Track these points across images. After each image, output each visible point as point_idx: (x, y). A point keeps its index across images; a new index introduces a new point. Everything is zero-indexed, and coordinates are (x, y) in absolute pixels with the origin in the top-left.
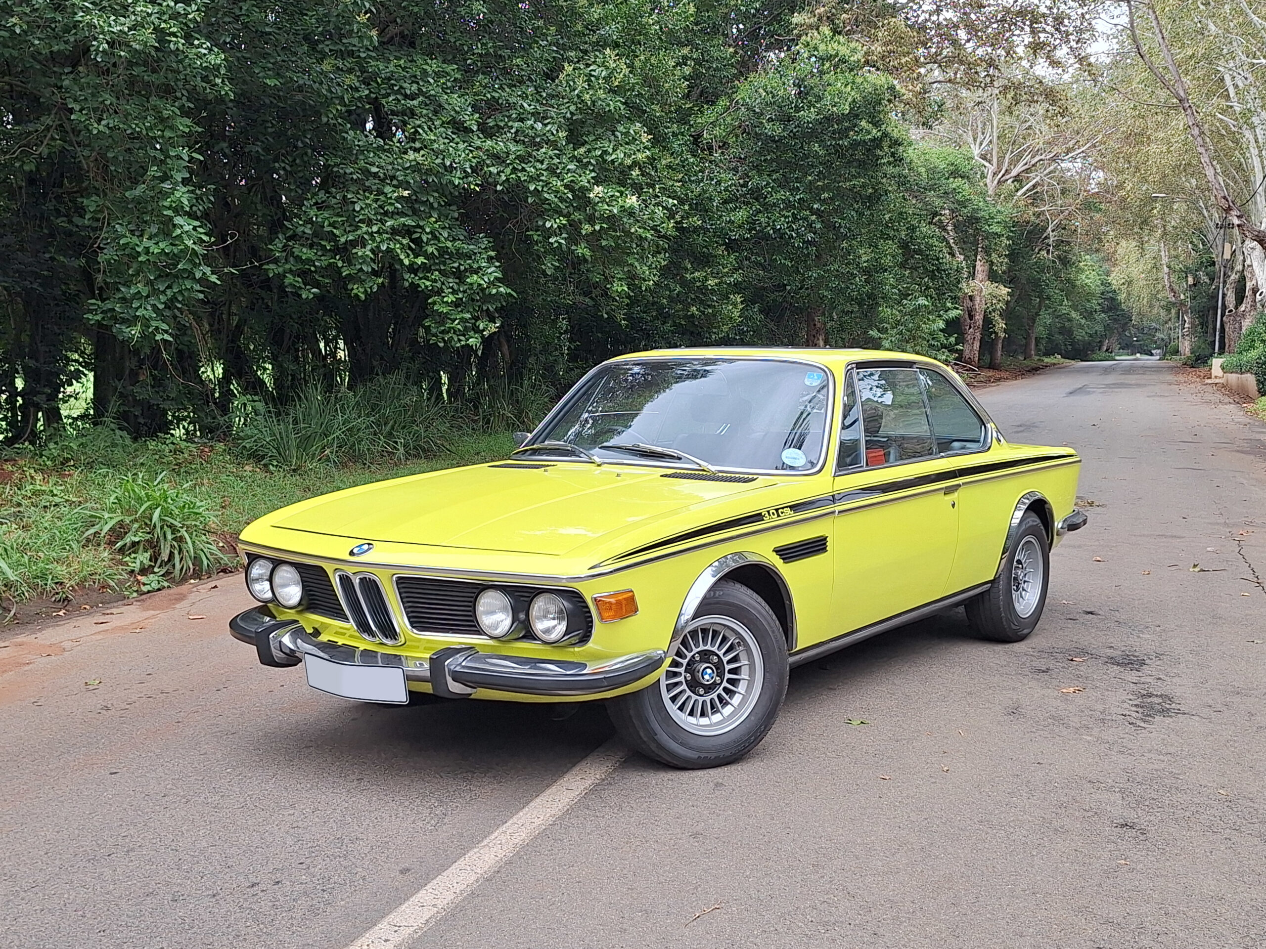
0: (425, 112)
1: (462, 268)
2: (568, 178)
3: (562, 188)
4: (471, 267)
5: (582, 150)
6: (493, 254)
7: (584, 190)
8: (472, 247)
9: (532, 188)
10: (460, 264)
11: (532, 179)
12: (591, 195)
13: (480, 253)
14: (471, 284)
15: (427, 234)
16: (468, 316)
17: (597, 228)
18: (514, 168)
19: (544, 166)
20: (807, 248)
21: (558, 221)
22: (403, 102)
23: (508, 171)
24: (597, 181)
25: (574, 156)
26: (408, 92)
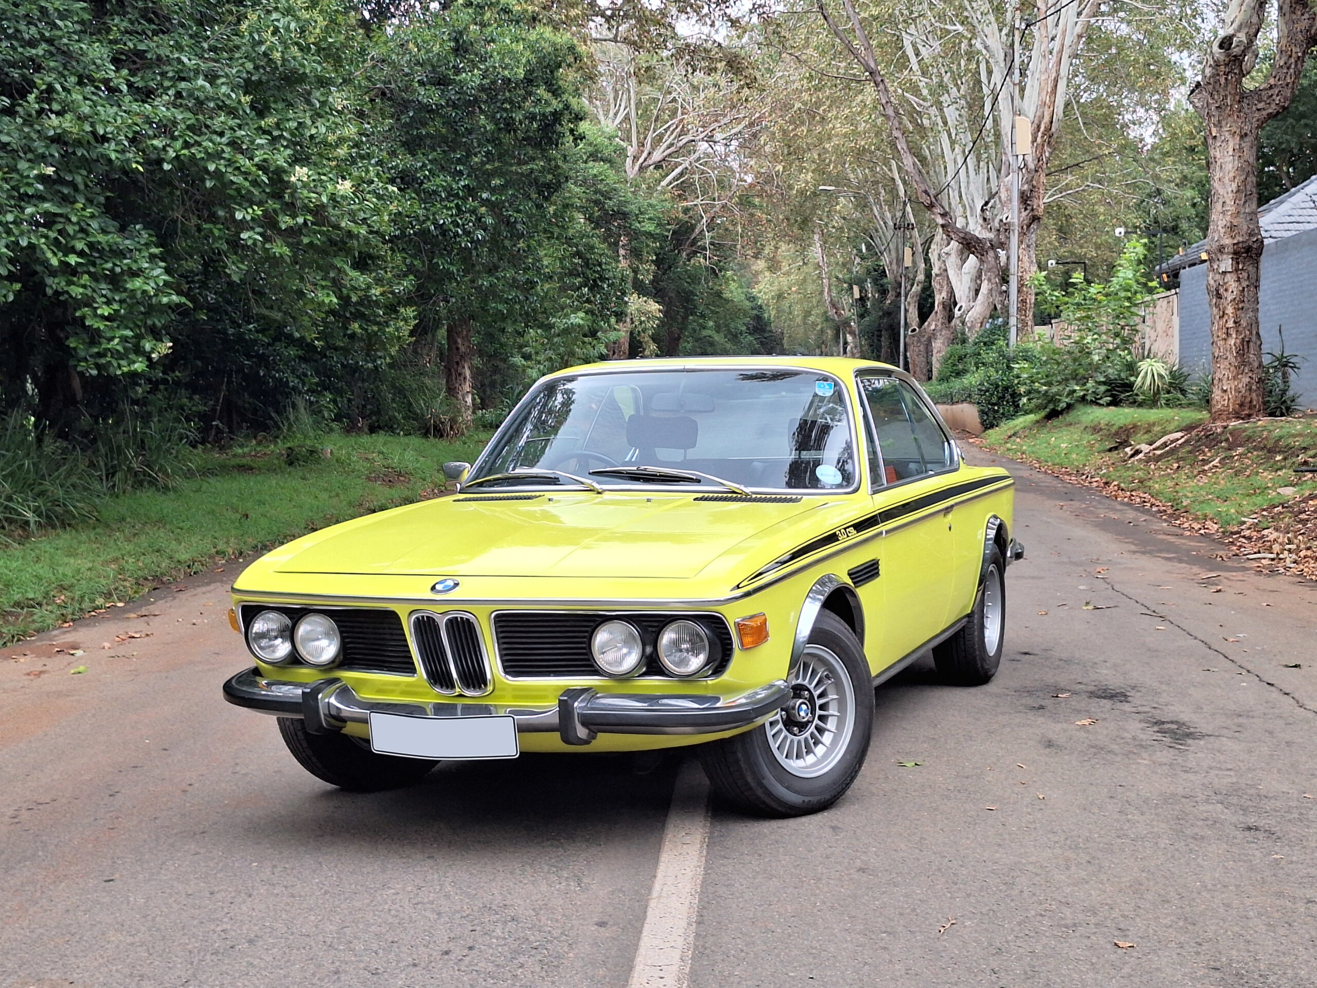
0: (52, 64)
1: (118, 270)
2: (259, 157)
3: (254, 169)
4: (130, 269)
5: (271, 120)
6: (155, 250)
7: (280, 171)
8: (127, 242)
9: (212, 167)
10: (115, 265)
11: (211, 156)
12: (293, 179)
13: (140, 251)
14: (132, 291)
15: (73, 224)
16: (129, 333)
17: (300, 220)
18: (186, 142)
19: (224, 140)
20: (476, 248)
21: (250, 211)
22: (20, 50)
23: (178, 144)
24: (298, 160)
25: (260, 128)
26: (27, 37)
